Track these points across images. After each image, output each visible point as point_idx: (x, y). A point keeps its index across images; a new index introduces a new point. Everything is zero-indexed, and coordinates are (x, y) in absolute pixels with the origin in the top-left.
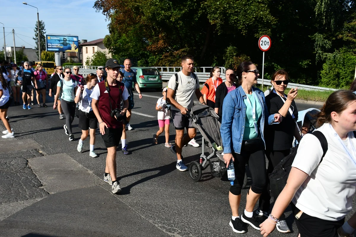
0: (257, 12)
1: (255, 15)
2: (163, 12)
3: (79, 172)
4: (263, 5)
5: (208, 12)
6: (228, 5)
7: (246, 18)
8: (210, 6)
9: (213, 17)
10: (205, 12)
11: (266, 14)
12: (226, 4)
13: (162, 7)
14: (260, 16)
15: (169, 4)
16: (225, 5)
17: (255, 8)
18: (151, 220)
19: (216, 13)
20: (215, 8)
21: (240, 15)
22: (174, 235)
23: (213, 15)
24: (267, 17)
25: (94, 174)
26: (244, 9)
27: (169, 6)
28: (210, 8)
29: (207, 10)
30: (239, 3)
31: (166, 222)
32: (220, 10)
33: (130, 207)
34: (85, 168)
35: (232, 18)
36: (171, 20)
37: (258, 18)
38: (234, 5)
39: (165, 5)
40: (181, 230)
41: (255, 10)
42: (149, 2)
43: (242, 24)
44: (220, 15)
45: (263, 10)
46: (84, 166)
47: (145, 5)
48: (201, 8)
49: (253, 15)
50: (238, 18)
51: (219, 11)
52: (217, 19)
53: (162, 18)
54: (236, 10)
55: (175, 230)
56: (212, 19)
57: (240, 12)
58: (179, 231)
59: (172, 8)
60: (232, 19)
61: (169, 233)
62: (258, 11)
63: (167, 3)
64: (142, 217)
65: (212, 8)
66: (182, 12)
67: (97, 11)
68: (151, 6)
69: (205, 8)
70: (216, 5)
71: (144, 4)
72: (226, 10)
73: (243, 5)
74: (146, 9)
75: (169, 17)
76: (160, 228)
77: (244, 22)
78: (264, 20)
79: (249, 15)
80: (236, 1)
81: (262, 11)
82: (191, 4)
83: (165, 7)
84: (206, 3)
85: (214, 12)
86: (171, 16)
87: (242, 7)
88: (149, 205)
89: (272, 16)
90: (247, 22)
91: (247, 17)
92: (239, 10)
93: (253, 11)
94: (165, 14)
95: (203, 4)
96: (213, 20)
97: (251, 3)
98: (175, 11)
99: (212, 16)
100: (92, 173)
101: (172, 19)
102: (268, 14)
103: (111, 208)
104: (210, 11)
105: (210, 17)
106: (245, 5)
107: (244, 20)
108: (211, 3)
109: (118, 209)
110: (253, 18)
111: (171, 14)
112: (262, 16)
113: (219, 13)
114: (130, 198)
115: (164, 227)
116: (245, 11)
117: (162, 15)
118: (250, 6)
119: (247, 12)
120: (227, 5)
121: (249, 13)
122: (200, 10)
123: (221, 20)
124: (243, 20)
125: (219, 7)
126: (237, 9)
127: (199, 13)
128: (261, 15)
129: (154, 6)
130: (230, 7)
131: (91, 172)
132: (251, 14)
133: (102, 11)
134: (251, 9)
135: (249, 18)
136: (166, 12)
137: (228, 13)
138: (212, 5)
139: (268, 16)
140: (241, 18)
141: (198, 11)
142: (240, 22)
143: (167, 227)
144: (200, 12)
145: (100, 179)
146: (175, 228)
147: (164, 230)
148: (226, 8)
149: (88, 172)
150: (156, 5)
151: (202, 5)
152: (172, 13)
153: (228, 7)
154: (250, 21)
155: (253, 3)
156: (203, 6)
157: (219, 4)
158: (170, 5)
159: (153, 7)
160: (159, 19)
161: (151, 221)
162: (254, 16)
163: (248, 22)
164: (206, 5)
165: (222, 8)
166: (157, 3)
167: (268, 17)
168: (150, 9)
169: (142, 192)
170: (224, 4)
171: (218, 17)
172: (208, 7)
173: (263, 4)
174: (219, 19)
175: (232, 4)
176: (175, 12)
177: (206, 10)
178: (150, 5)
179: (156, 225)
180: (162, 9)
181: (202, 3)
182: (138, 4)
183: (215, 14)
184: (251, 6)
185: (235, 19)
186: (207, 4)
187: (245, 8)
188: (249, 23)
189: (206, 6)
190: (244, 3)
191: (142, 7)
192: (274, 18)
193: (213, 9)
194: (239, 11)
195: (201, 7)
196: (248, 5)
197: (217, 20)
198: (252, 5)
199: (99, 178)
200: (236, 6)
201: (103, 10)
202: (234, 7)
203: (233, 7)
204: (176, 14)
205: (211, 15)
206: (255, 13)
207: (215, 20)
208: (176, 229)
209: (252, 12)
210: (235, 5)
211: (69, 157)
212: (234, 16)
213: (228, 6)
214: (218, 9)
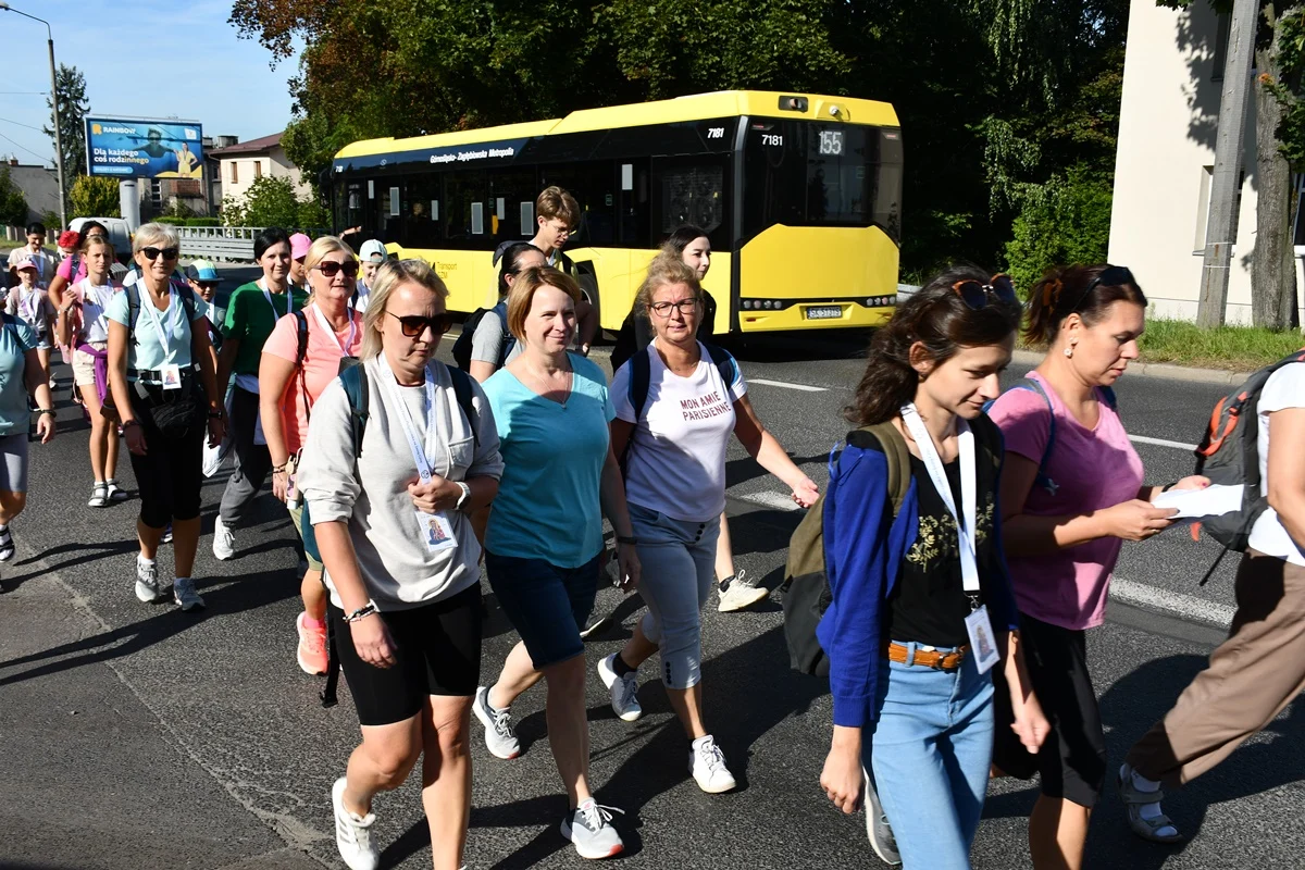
0: (785, 41)
1: (777, 51)
2: (463, 40)
3: (41, 602)
4: (804, 17)
5: (618, 40)
6: (685, 18)
7: (748, 60)
8: (623, 21)
9: (636, 58)
10: (609, 39)
11: (813, 47)
12: (680, 15)
13: (458, 21)
14: (796, 53)
15: (483, 11)
16: (677, 18)
17: (775, 27)
18: (218, 769)
19: (646, 43)
20: (642, 26)
21: (727, 50)
22: (279, 817)
23: (636, 50)
24: (818, 54)
25: (89, 610)
26: (738, 29)
27: (482, 16)
28: (626, 28)
29: (615, 35)
30: (724, 10)
31: (268, 772)
32: (659, 34)
33: (163, 722)
34: (67, 587)
35: (701, 62)
36: (490, 65)
37: (787, 60)
38: (705, 17)
39: (470, 12)
40: (306, 802)
41: (776, 34)
42: (416, 4)
43: (734, 80)
44: (659, 51)
45: (804, 32)
46: (65, 581)
47: (401, 13)
48: (595, 26)
49: (773, 51)
50: (720, 62)
51: (653, 35)
52: (649, 63)
53: (459, 57)
54: (715, 34)
55: (284, 801)
56: (631, 64)
57: (727, 40)
58: (301, 803)
59: (493, 23)
60: (700, 65)
61: (262, 813)
62: (786, 37)
63: (475, 8)
64: (193, 756)
65: (632, 28)
66: (526, 37)
67: (242, 34)
68: (421, 17)
69: (607, 29)
70: (645, 17)
71: (398, 11)
72: (681, 34)
73: (736, 18)
74: (405, 25)
75: (483, 56)
76: (237, 797)
77: (740, 75)
78: (810, 65)
79: (758, 51)
80: (712, 5)
81: (801, 37)
82: (559, 11)
83: (467, 19)
84: (610, 9)
85: (640, 42)
86: (490, 50)
87: (732, 23)
88: (233, 714)
89: (834, 51)
90: (752, 73)
91: (750, 57)
92: (724, 33)
93: (769, 36)
94: (470, 44)
95: (601, 12)
96: (637, 65)
97: (764, 11)
98: (504, 33)
99: (632, 53)
100: (85, 605)
101: (496, 63)
102: (821, 46)
103: (93, 729)
104: (626, 37)
105: (626, 56)
106: (744, 17)
107: (742, 69)
108: (628, 10)
109: (117, 730)
110: (771, 60)
111: (489, 45)
112: (800, 53)
113: (656, 43)
114: (179, 691)
115: (251, 792)
116: (745, 38)
117: (457, 49)
118: (760, 22)
119: (751, 41)
120: (681, 18)
121: (758, 45)
122: (591, 33)
123: (662, 68)
124: (737, 69)
125: (656, 25)
126: (716, 30)
127: (588, 44)
128: (800, 49)
129: (433, 16)
130: (692, 25)
131: (80, 601)
132: (763, 49)
133: (258, 34)
134: (763, 30)
135: (758, 61)
136: (472, 39)
137: (686, 44)
138: (630, 18)
139: (822, 52)
140: (732, 60)
141: (586, 36)
142: (727, 76)
143: (264, 789)
144: (592, 39)
145: (103, 625)
146: (289, 794)
147: (248, 804)
148: (680, 26)
149: (72, 601)
150: (439, 14)
151: (597, 15)
152: (493, 40)
153: (685, 25)
154: (760, 71)
155: (770, 12)
156: (599, 18)
157: (655, 15)
158: (485, 14)
159: (426, 19)
160: (448, 61)
161: (216, 772)
162: (776, 54)
163: (755, 73)
164: (611, 16)
165: (665, 27)
166: (443, 7)
167: (822, 55)
168: (416, 26)
169: (230, 667)
170: (673, 13)
171: (652, 58)
172: (618, 22)
173: (805, 13)
174: (657, 63)
175: (699, 15)
176: (502, 36)
177: (611, 34)
178: (420, 12)
179: (229, 785)
180: (461, 28)
181: (596, 11)
182: (376, 8)
183: (640, 48)
184: (765, 21)
185: (713, 66)
186: (613, 15)
187: (742, 29)
188: (760, 78)
189: (611, 20)
190: (739, 9)
191: (390, 20)
192: (843, 56)
193: (635, 31)
194: (724, 37)
195: (595, 21)
196: (755, 17)
197: (650, 66)
198: (767, 18)
199: (101, 620)
200: (714, 21)
201: (262, 32)
202: (708, 24)
203: (703, 24)
204: (509, 45)
205: (629, 51)
206: (776, 43)
207: (641, 68)
208: (293, 796)
209: (768, 41)
210: (710, 18)
211: (28, 549)
212: (707, 54)
213: (687, 22)
214: (651, 29)
